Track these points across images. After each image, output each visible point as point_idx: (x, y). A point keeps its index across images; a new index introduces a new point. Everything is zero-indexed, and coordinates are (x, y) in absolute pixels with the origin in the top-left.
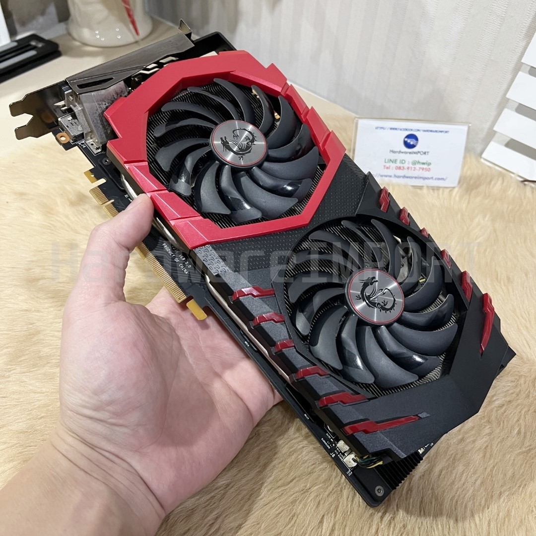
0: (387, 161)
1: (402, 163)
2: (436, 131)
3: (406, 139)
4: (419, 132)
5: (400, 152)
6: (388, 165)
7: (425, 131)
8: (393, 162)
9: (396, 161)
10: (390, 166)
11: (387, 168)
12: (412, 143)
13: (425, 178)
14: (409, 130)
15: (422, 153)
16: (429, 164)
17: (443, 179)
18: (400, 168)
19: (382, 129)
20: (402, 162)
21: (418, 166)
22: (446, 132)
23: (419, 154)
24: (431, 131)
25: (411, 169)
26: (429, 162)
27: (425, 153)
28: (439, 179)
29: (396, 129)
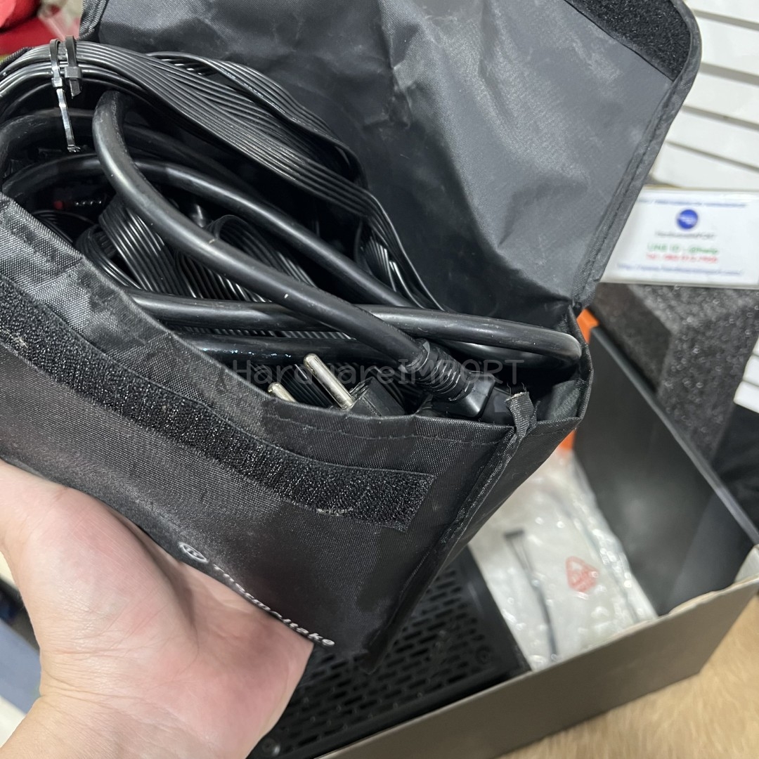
6: (653, 253)
9: (664, 247)
10: (655, 255)
11: (652, 257)
16: (715, 252)
18: (670, 257)
25: (688, 259)
26: (715, 249)
29: (666, 202)
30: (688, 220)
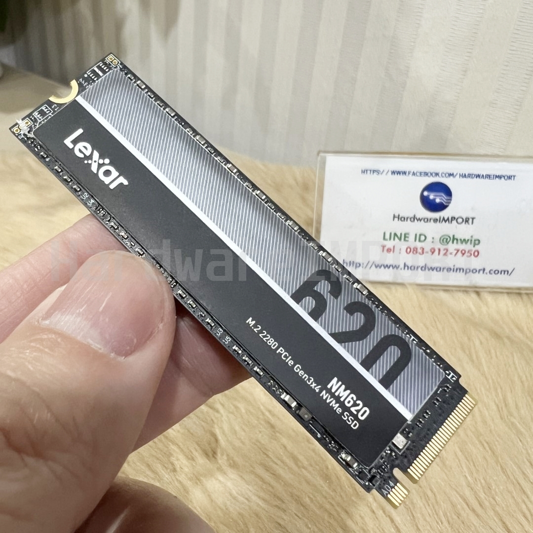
0: (387, 236)
1: (420, 241)
2: (489, 176)
3: (426, 193)
4: (451, 177)
6: (389, 244)
7: (464, 176)
8: (400, 239)
9: (406, 236)
10: (394, 247)
11: (389, 250)
12: (438, 201)
14: (431, 174)
15: (460, 220)
16: (477, 242)
17: (506, 272)
18: (415, 250)
19: (375, 174)
20: (421, 237)
22: (510, 177)
23: (454, 222)
24: (478, 176)
25: (439, 254)
26: (475, 237)
28: (497, 272)
29: (405, 173)
30: (437, 198)
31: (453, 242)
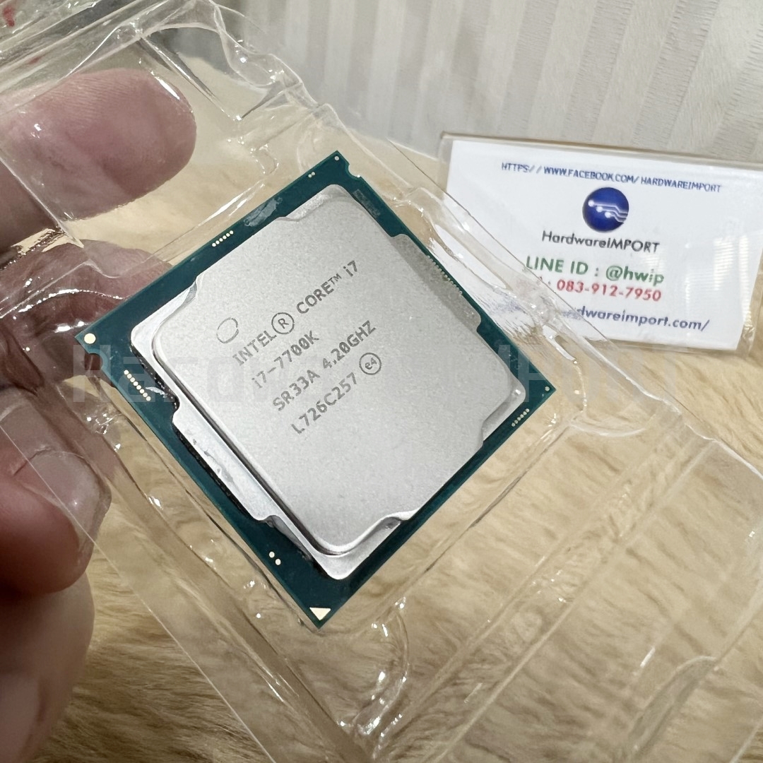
0: (532, 263)
1: (578, 271)
2: (683, 184)
3: (591, 203)
4: (630, 182)
5: (572, 239)
7: (648, 181)
8: (550, 268)
12: (608, 215)
13: (641, 320)
14: (602, 175)
15: (637, 245)
17: (697, 325)
19: (522, 170)
20: (580, 267)
21: (623, 283)
22: (712, 188)
23: (629, 247)
24: (668, 183)
27: (647, 246)
28: (684, 324)
31: (625, 277)
